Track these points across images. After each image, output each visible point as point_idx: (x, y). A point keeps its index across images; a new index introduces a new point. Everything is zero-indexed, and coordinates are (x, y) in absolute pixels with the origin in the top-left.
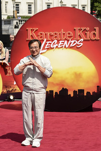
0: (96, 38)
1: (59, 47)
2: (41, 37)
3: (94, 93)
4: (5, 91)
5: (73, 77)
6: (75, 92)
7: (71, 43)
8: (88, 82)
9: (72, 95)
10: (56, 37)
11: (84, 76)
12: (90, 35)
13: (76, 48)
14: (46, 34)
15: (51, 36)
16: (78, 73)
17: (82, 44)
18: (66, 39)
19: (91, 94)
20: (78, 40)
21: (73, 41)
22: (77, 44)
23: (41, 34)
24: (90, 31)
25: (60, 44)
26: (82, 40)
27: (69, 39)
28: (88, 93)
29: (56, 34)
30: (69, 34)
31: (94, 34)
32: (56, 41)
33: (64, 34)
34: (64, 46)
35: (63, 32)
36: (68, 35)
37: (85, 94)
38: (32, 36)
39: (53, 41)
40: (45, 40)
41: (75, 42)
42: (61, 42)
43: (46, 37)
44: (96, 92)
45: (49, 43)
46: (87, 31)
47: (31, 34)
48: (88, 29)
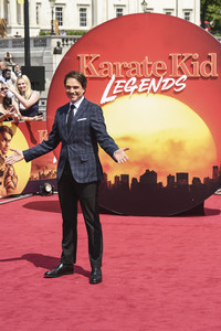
0: (211, 74)
1: (140, 90)
2: (106, 72)
3: (207, 179)
4: (36, 176)
5: (166, 148)
6: (170, 178)
7: (162, 84)
8: (195, 159)
9: (165, 184)
10: (134, 72)
11: (189, 147)
12: (200, 68)
13: (172, 92)
14: (114, 66)
15: (125, 69)
16: (176, 141)
17: (184, 85)
18: (153, 76)
19: (202, 182)
20: (176, 78)
21: (167, 80)
22: (175, 86)
23: (106, 65)
24: (200, 60)
25: (143, 84)
26: (185, 77)
27: (159, 75)
28: (196, 180)
29: (134, 65)
30: (160, 65)
31: (208, 66)
32: (134, 79)
33: (150, 66)
34: (149, 88)
35: (148, 63)
36: (157, 68)
37: (190, 183)
38: (87, 69)
39: (128, 79)
40: (113, 78)
41: (171, 82)
42: (143, 81)
43: (114, 73)
44: (211, 177)
45: (121, 84)
46: (194, 60)
47: (86, 66)
48: (196, 56)
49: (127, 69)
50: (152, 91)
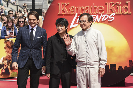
0: (128, 12)
2: (73, 12)
3: (126, 67)
6: (107, 66)
7: (102, 17)
8: (120, 57)
10: (87, 11)
11: (116, 50)
12: (122, 9)
13: (107, 22)
14: (77, 9)
15: (82, 10)
16: (110, 47)
17: (113, 18)
18: (97, 14)
19: (124, 69)
20: (109, 15)
21: (104, 16)
22: (109, 19)
24: (122, 5)
26: (114, 14)
27: (100, 13)
28: (120, 68)
29: (87, 8)
30: (101, 8)
31: (126, 8)
34: (95, 20)
35: (95, 7)
36: (99, 10)
37: (117, 69)
40: (77, 15)
41: (106, 16)
43: (77, 12)
44: (128, 66)
46: (118, 5)
47: (62, 9)
48: (120, 3)
49: (84, 10)
50: (97, 21)
